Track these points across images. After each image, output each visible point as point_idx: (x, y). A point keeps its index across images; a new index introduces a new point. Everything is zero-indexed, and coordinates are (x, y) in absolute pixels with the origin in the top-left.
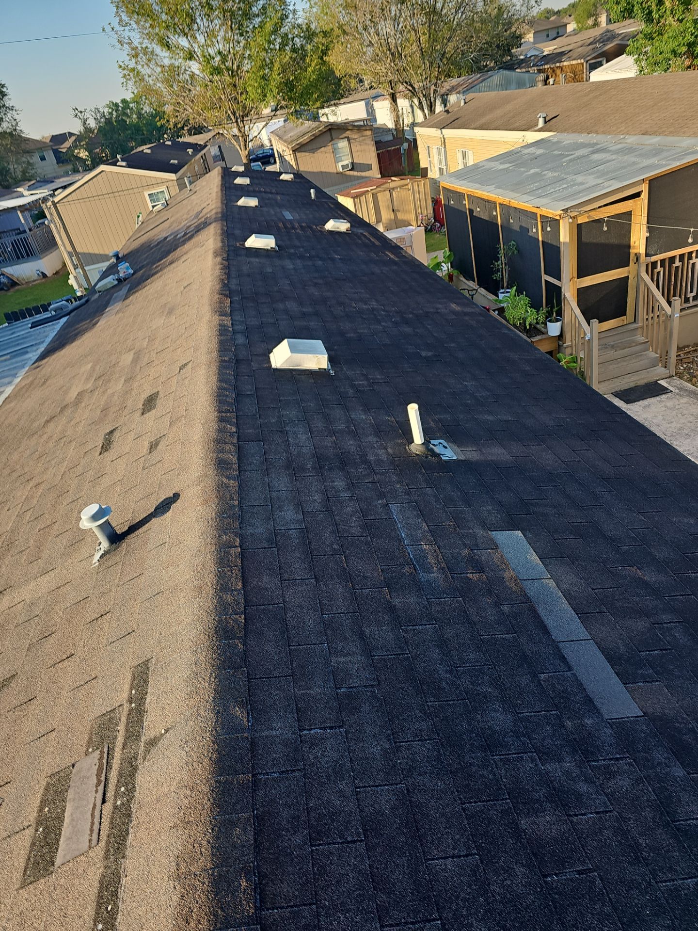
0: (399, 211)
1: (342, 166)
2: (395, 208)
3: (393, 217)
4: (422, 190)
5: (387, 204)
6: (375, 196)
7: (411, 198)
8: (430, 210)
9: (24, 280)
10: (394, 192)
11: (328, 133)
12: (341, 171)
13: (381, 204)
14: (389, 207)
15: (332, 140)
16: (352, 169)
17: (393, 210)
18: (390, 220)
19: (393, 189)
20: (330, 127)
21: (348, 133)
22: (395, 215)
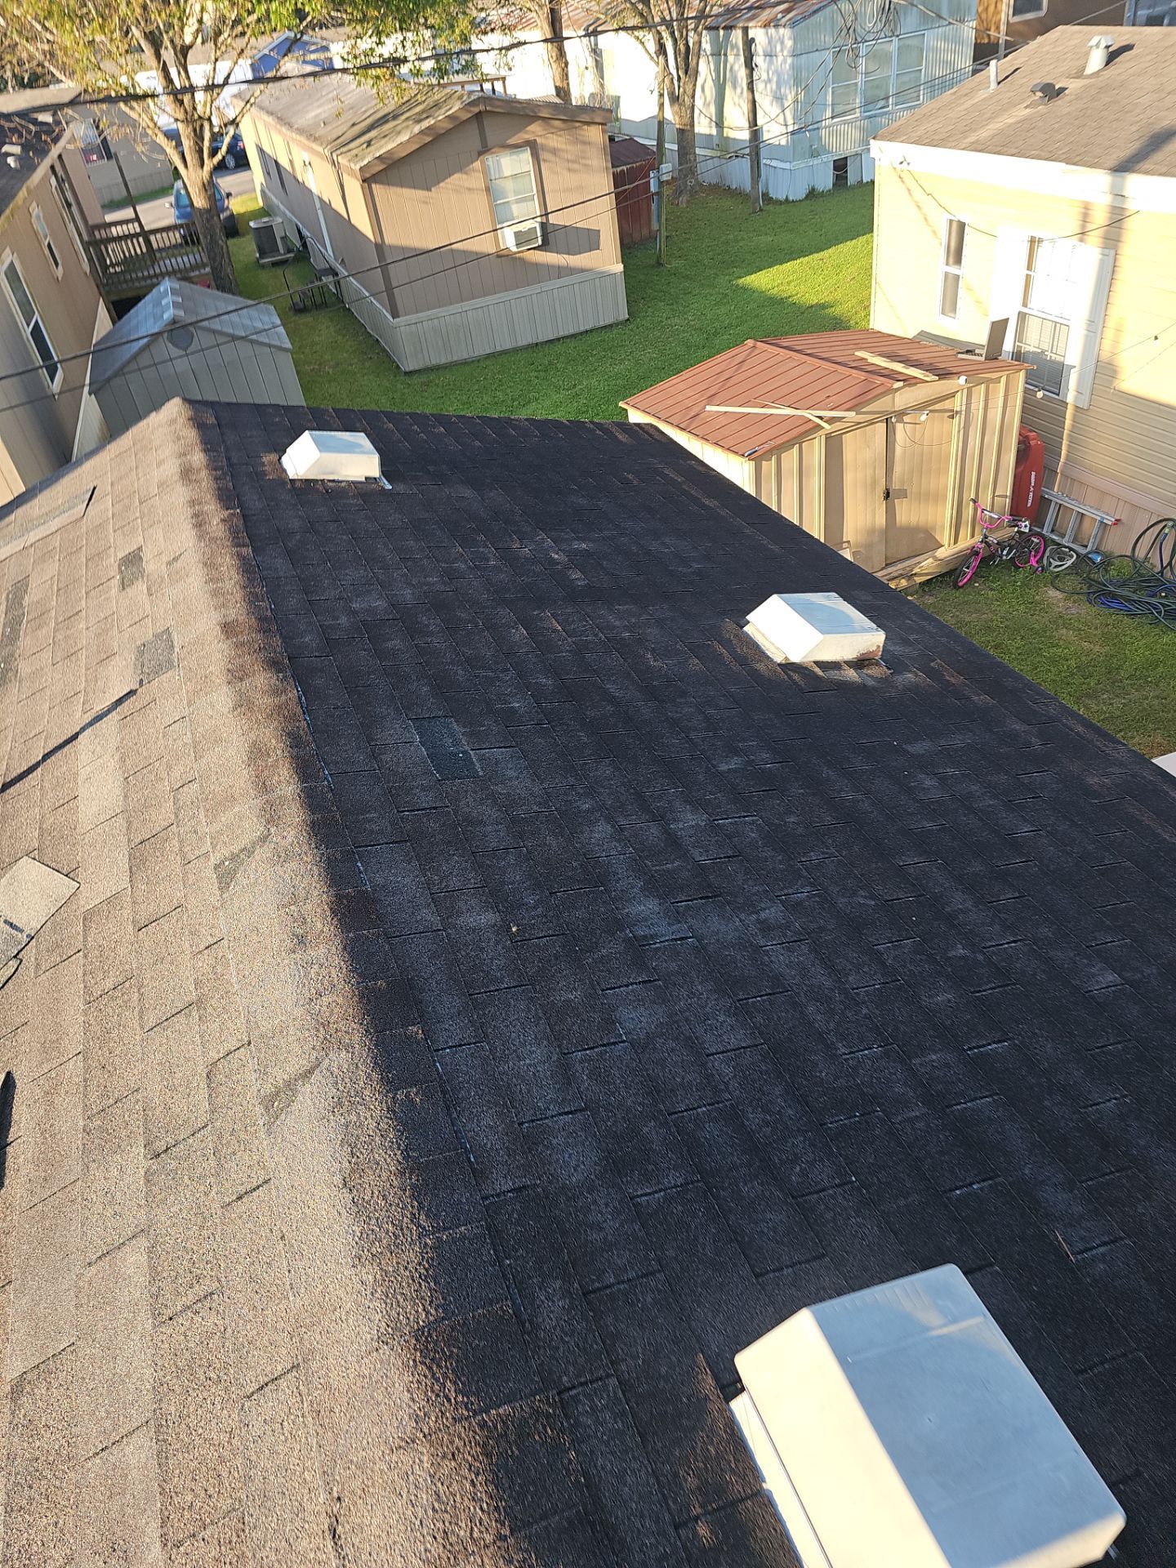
0: (903, 494)
1: (517, 234)
2: (895, 485)
3: (881, 520)
4: (996, 415)
5: (869, 472)
6: (834, 447)
7: (954, 448)
8: (1006, 487)
10: (899, 426)
11: (475, 125)
12: (514, 249)
13: (849, 478)
14: (874, 484)
15: (485, 150)
16: (545, 246)
17: (887, 495)
18: (871, 531)
19: (901, 414)
20: (482, 108)
21: (535, 130)
22: (891, 513)
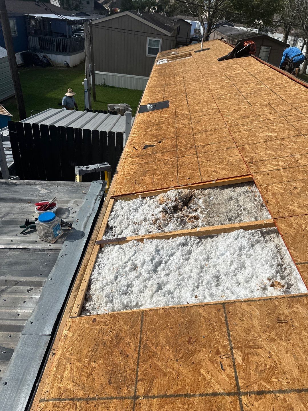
9: (55, 64)
15: (262, 45)
